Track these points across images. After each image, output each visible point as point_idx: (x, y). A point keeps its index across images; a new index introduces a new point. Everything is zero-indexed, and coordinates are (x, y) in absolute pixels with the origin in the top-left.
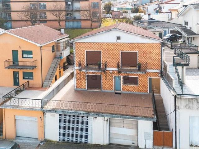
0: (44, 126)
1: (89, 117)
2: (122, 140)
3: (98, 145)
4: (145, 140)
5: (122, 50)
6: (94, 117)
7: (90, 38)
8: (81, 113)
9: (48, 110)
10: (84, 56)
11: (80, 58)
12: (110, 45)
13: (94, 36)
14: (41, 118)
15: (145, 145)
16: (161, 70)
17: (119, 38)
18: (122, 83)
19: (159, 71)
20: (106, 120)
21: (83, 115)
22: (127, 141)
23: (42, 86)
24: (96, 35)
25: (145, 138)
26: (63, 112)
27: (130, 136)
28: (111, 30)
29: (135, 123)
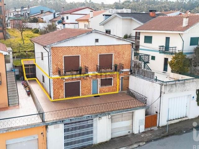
0: (47, 141)
1: (94, 119)
2: (120, 133)
3: (102, 142)
4: (139, 126)
5: (100, 53)
6: (99, 118)
7: (69, 41)
8: (89, 116)
9: (54, 122)
10: (61, 62)
11: (57, 65)
12: (89, 48)
13: (74, 38)
14: (42, 133)
15: (139, 131)
16: (131, 69)
17: (97, 40)
18: (99, 86)
19: (128, 70)
20: (109, 118)
21: (91, 118)
22: (124, 132)
23: (9, 105)
24: (76, 38)
25: (139, 124)
26: (71, 120)
27: (127, 127)
28: (91, 32)
29: (131, 114)
